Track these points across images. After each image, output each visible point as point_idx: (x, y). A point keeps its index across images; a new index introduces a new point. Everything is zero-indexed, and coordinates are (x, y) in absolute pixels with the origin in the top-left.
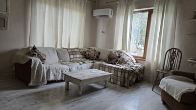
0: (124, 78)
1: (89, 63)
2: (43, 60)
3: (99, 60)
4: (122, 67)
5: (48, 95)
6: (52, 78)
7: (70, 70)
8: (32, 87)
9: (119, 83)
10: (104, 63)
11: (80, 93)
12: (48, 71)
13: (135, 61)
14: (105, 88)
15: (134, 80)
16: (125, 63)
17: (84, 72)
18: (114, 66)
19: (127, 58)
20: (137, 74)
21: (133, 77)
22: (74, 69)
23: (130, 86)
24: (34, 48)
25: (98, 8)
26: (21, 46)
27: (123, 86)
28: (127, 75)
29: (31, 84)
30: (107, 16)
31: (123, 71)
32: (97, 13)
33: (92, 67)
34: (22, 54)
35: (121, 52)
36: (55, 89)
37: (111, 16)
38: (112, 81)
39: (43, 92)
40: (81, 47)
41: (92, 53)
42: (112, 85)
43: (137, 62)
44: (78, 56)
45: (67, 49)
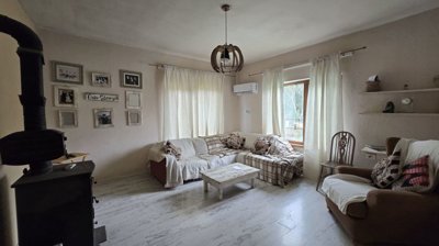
0: (277, 173)
1: (231, 155)
2: (178, 156)
3: (245, 149)
4: (274, 159)
5: (185, 199)
6: (188, 177)
7: (209, 167)
8: (168, 189)
9: (270, 180)
10: (250, 154)
11: (221, 197)
12: (184, 169)
13: (291, 149)
14: (252, 188)
15: (291, 175)
16: (278, 153)
17: (224, 169)
18: (263, 158)
19: (280, 146)
20: (294, 167)
21: (288, 172)
22: (213, 164)
23: (286, 183)
24: (168, 144)
25: (240, 83)
26: (154, 140)
27: (276, 184)
28: (279, 170)
29: (167, 185)
30: (250, 92)
31: (275, 165)
32: (238, 88)
33: (235, 161)
34: (156, 150)
35: (272, 138)
36: (194, 190)
37: (255, 91)
38: (261, 177)
39: (179, 194)
40: (221, 132)
41: (235, 141)
42: (262, 184)
43: (295, 150)
44: (218, 145)
45: (205, 138)
